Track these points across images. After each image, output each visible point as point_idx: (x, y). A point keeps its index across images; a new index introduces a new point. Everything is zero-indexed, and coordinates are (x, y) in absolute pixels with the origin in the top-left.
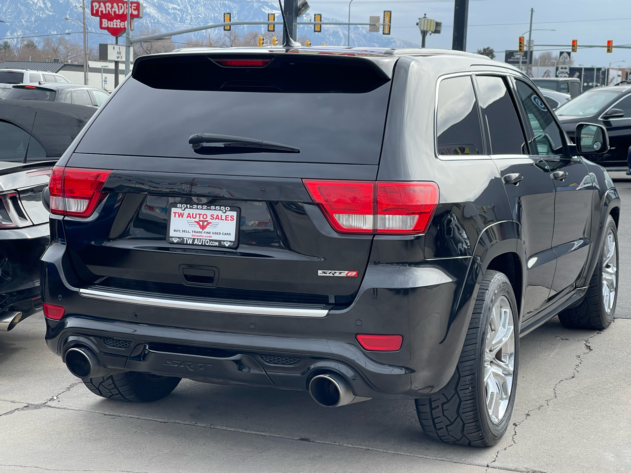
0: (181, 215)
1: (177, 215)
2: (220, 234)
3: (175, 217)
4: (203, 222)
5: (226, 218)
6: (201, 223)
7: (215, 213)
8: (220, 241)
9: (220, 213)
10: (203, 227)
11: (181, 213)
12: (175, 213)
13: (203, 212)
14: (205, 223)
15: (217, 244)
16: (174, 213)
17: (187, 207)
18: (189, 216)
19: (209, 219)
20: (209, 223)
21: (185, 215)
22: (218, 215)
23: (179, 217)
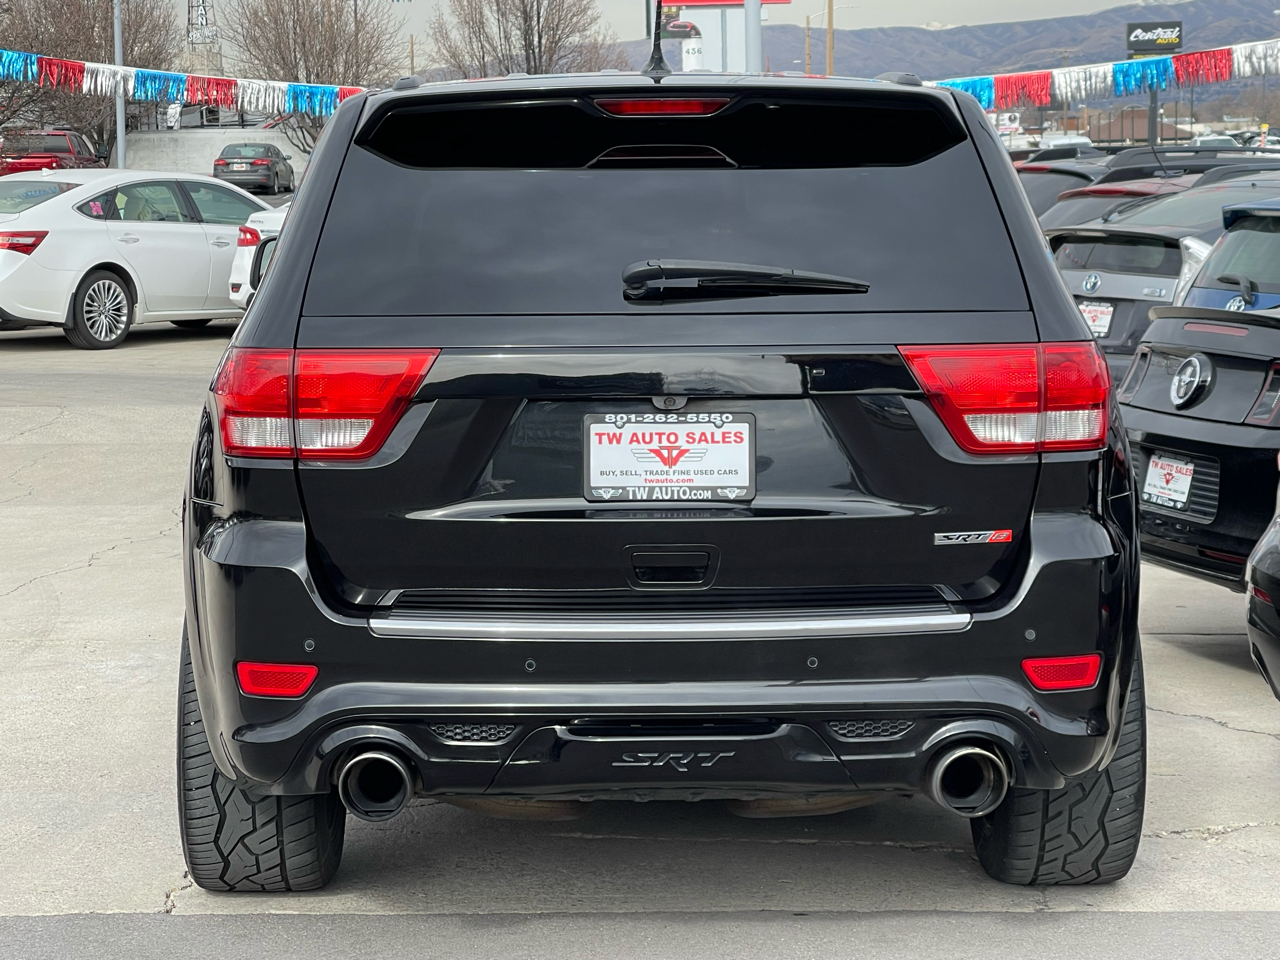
0: (615, 439)
1: (605, 438)
2: (712, 472)
3: (600, 442)
4: (670, 449)
5: (724, 437)
6: (665, 453)
7: (697, 429)
8: (713, 489)
9: (708, 429)
10: (670, 462)
11: (614, 435)
12: (600, 435)
13: (667, 429)
14: (675, 453)
15: (708, 495)
16: (596, 434)
17: (629, 421)
18: (634, 439)
19: (682, 443)
20: (682, 452)
21: (626, 438)
22: (703, 434)
23: (611, 442)
